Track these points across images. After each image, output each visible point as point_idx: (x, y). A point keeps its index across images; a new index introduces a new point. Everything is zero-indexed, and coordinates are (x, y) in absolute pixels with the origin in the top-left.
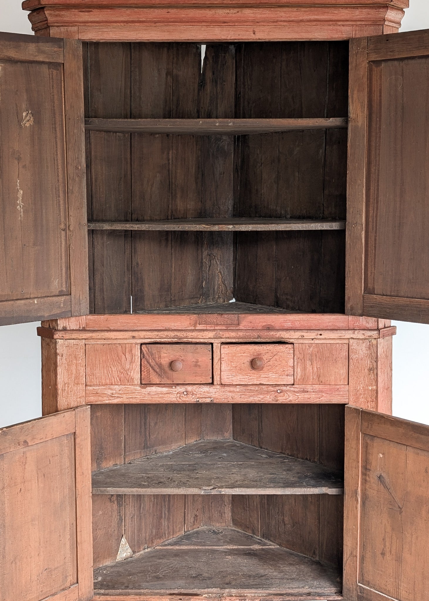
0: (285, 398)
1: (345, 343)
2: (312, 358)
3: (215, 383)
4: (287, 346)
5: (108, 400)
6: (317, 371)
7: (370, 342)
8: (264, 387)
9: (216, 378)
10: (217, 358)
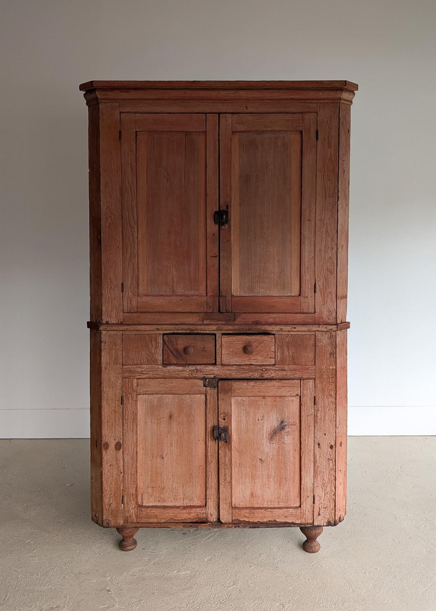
0: (268, 375)
1: (312, 335)
2: (289, 345)
3: (217, 363)
4: (270, 336)
5: (139, 376)
6: (292, 355)
7: (331, 334)
8: (253, 366)
9: (218, 360)
10: (219, 345)
